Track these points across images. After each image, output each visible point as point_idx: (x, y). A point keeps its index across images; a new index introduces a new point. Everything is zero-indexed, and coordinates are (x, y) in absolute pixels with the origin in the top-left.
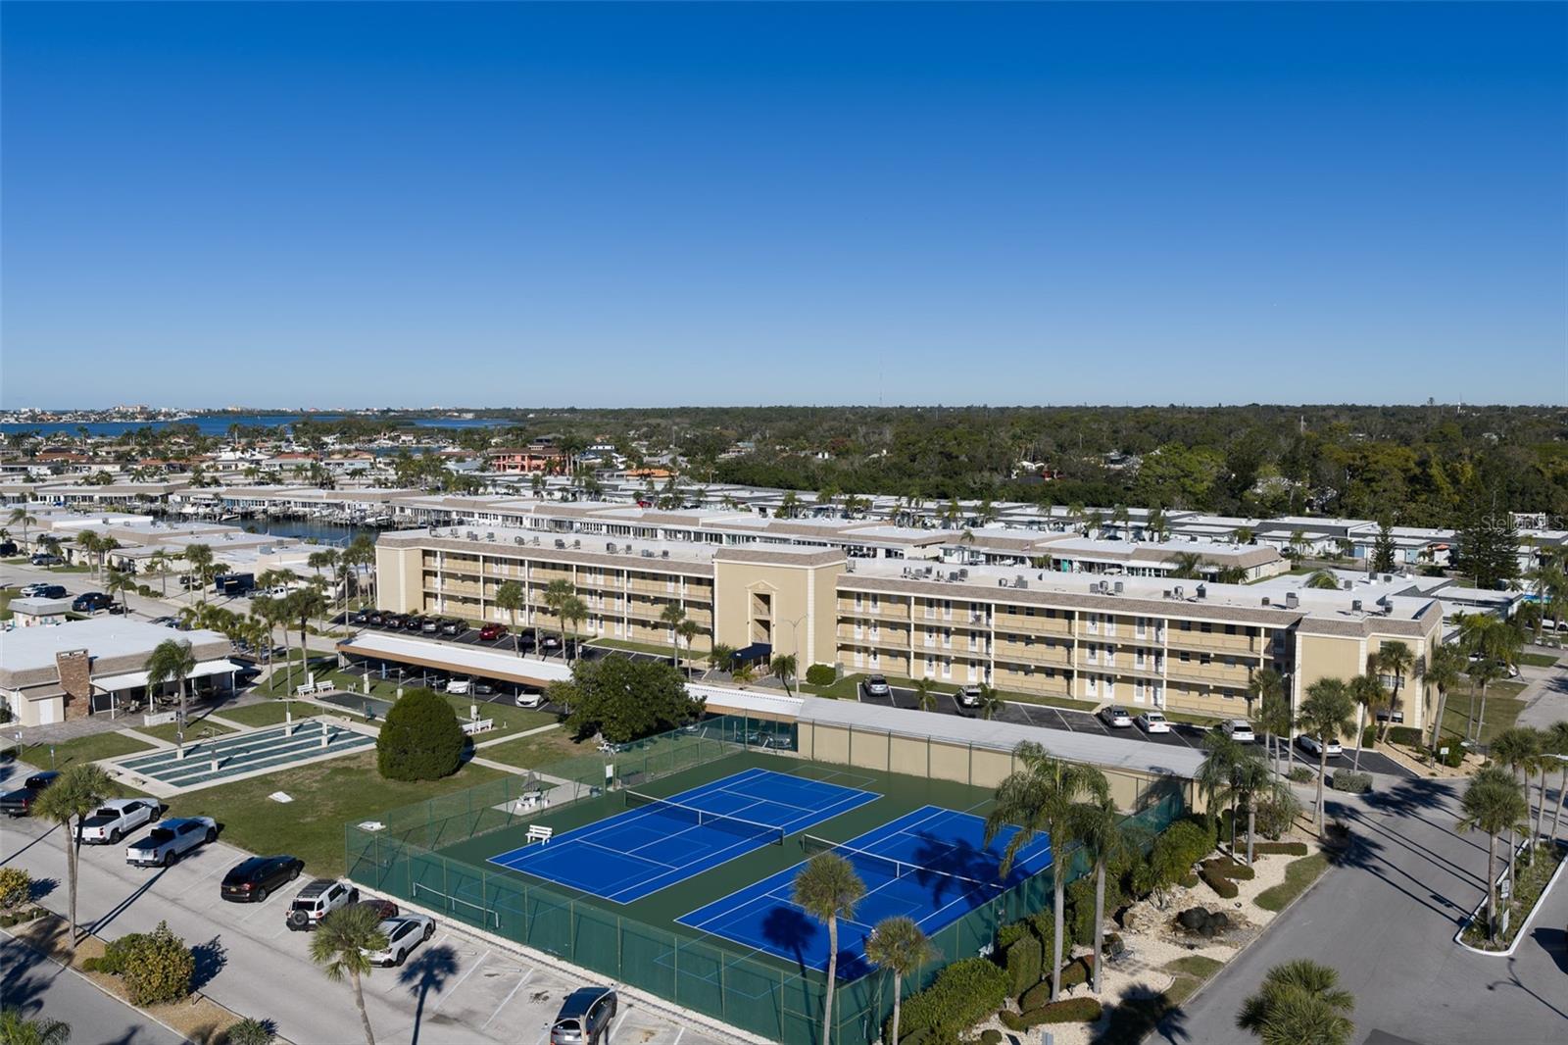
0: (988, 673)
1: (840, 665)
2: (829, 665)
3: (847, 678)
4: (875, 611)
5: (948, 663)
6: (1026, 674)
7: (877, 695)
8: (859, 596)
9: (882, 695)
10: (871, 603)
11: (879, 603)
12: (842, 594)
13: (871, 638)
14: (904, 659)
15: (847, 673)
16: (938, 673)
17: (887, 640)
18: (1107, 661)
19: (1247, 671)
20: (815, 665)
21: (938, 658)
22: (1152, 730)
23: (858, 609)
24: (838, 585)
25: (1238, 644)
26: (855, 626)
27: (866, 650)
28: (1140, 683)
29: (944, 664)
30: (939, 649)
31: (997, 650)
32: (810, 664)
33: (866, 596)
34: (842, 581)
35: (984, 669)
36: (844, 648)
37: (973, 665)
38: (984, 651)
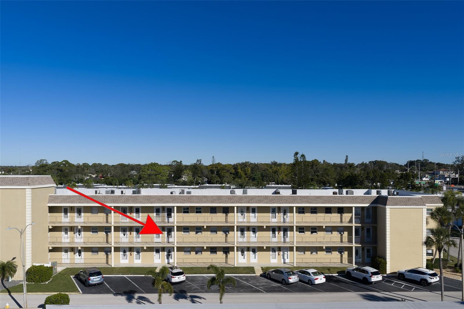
0: (168, 256)
1: (54, 264)
2: (46, 265)
3: (60, 273)
4: (80, 220)
5: (138, 252)
6: (196, 254)
7: (95, 285)
8: (66, 210)
9: (98, 284)
10: (76, 214)
11: (82, 214)
12: (52, 210)
13: (76, 240)
14: (104, 253)
15: (59, 269)
16: (131, 260)
17: (91, 240)
18: (252, 239)
19: (339, 235)
20: (33, 266)
21: (131, 249)
22: (317, 282)
23: (64, 220)
24: (49, 203)
25: (334, 219)
26: (63, 233)
27: (72, 249)
28: (274, 250)
29: (135, 253)
30: (131, 243)
31: (177, 238)
32: (28, 266)
33: (72, 209)
34: (53, 199)
35: (166, 253)
36: (54, 250)
37: (158, 251)
38: (166, 240)
